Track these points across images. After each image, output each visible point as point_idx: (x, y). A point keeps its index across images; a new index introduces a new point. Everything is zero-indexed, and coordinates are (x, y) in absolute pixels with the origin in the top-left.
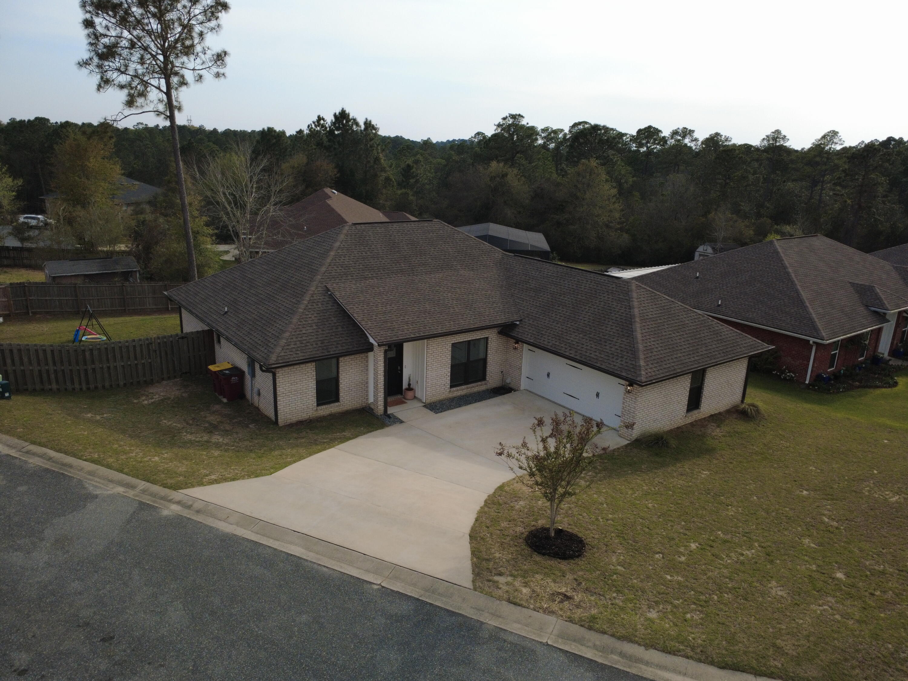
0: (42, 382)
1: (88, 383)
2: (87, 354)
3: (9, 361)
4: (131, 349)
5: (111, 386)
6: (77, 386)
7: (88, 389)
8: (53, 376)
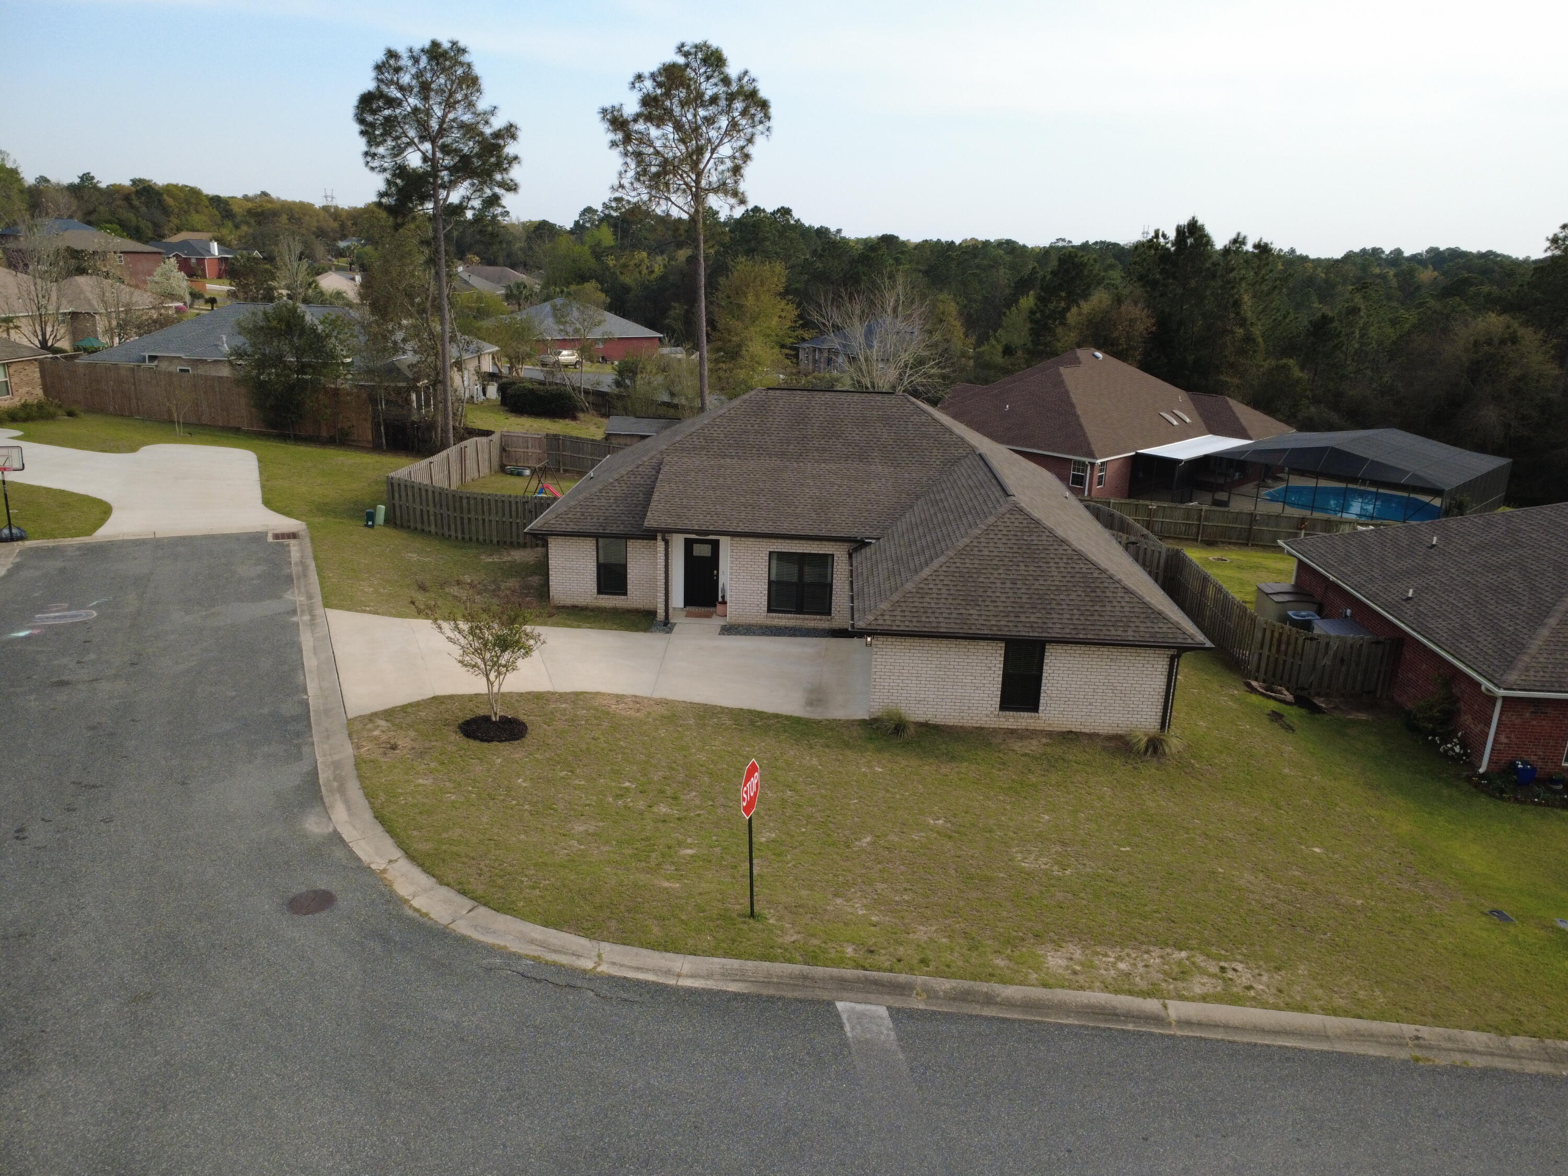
0: (423, 522)
1: (463, 532)
2: (465, 501)
3: (397, 495)
4: (507, 505)
5: (485, 540)
6: (453, 533)
7: (463, 539)
8: (432, 518)
